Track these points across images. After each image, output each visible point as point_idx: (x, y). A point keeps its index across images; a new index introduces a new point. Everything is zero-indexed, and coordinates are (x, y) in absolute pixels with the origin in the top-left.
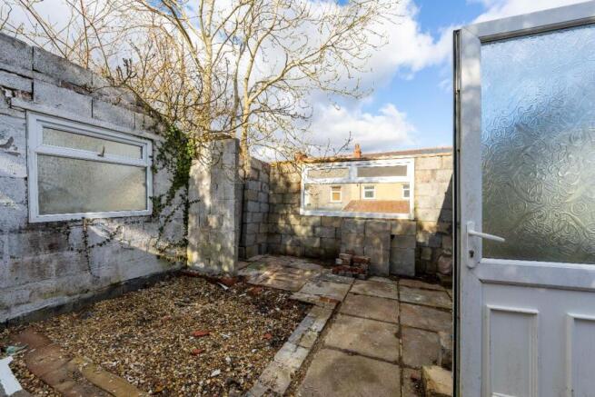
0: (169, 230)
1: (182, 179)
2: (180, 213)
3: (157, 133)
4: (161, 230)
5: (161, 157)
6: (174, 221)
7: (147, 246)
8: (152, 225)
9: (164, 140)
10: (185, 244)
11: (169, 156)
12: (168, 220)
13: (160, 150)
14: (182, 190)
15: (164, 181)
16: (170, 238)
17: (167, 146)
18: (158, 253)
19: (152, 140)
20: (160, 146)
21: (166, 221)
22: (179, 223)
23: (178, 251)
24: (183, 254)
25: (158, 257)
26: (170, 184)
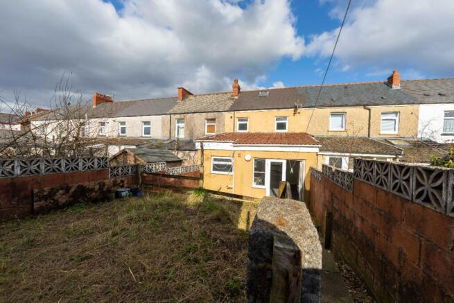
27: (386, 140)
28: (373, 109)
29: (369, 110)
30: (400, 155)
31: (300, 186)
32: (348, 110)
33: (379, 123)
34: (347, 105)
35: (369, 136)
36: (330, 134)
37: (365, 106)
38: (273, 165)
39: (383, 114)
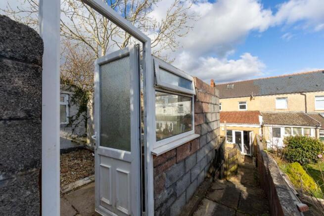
0: (77, 130)
1: (84, 108)
2: (83, 123)
3: (71, 91)
4: (73, 130)
5: (73, 100)
6: (80, 127)
7: (67, 136)
8: (68, 128)
9: (74, 93)
10: (85, 136)
11: (77, 100)
12: (76, 126)
13: (72, 98)
14: (84, 113)
15: (74, 110)
16: (78, 133)
17: (75, 96)
18: (71, 139)
19: (68, 94)
20: (72, 96)
21: (75, 126)
22: (82, 127)
23: (82, 139)
24: (84, 140)
25: (72, 141)
26: (78, 111)
27: (319, 114)
28: (308, 94)
29: (305, 95)
30: (319, 126)
31: (250, 144)
32: (289, 96)
33: (313, 103)
34: (287, 93)
35: (306, 112)
36: (276, 112)
37: (301, 93)
38: (236, 133)
39: (316, 97)
